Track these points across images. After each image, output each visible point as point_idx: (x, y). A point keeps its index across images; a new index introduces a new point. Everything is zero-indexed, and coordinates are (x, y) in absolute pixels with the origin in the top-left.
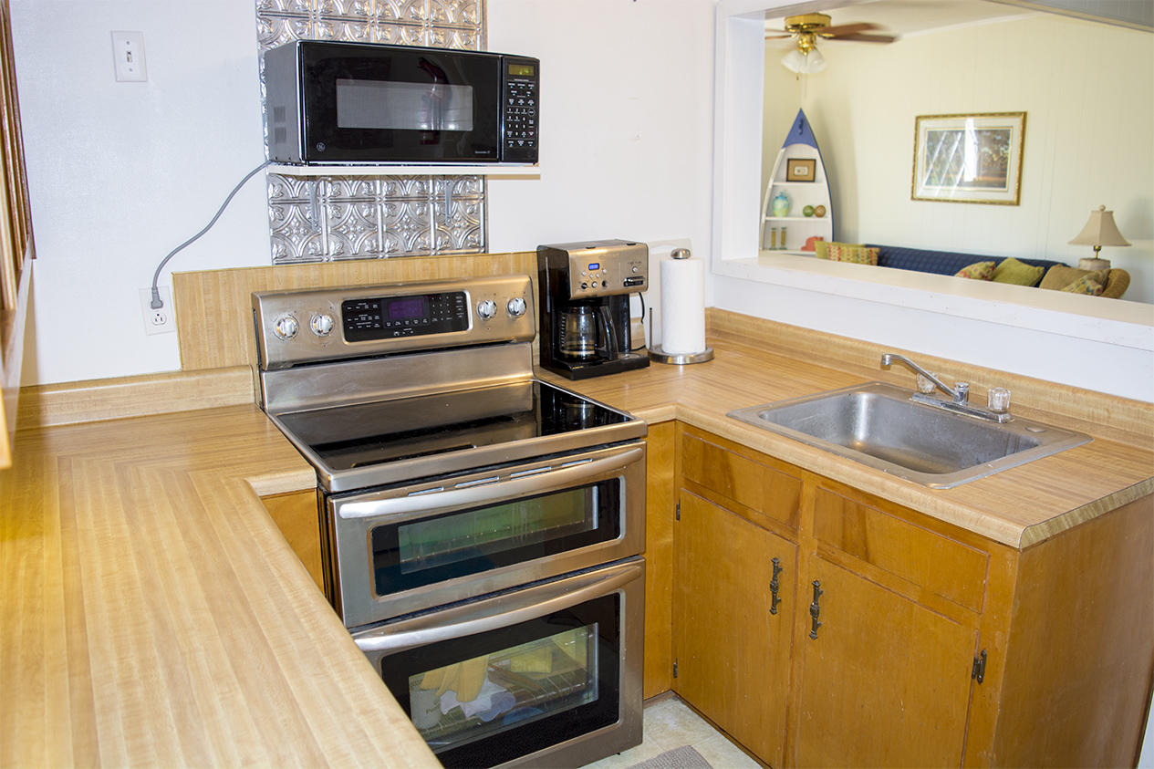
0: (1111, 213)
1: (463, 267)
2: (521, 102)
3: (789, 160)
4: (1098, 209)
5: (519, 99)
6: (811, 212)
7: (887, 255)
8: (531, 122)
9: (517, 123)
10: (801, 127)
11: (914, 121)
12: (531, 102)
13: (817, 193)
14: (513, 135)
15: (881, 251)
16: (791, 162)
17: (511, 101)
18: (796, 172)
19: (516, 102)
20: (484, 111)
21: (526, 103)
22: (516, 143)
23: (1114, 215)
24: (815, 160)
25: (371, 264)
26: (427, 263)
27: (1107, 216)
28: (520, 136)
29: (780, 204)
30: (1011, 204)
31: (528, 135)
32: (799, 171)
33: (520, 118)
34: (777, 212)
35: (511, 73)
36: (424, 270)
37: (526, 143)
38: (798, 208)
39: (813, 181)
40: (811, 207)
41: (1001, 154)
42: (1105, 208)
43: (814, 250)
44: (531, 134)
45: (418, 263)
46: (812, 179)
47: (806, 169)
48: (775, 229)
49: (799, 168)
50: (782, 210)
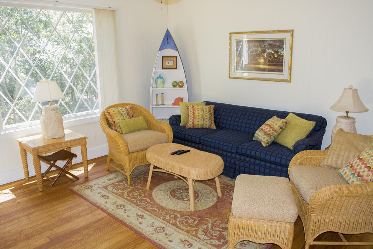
0: (357, 90)
6: (177, 85)
7: (218, 109)
10: (168, 39)
13: (179, 75)
15: (215, 107)
16: (164, 58)
18: (167, 64)
23: (358, 91)
24: (176, 57)
29: (159, 81)
30: (286, 81)
32: (168, 63)
34: (158, 85)
38: (169, 83)
39: (176, 68)
40: (176, 82)
41: (279, 53)
43: (179, 105)
46: (175, 67)
47: (172, 61)
48: (158, 94)
49: (168, 61)
50: (162, 84)
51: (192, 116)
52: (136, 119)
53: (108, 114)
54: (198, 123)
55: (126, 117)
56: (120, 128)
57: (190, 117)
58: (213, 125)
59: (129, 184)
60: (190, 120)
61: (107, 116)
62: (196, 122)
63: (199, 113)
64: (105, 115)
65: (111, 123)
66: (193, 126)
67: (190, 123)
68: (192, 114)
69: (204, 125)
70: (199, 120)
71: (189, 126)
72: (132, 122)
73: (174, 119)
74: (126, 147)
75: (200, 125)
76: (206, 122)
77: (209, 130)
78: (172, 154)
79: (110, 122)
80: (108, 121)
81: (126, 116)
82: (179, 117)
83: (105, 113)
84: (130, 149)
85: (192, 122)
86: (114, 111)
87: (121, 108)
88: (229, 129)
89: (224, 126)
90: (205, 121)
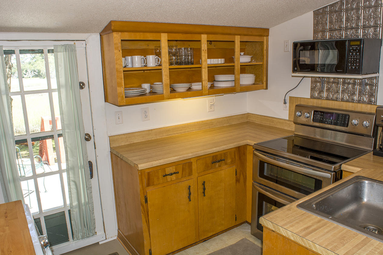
1: (366, 108)
2: (354, 54)
5: (353, 53)
8: (358, 60)
9: (353, 61)
12: (358, 54)
14: (351, 65)
17: (351, 54)
19: (352, 54)
20: (342, 57)
21: (356, 54)
22: (352, 68)
25: (336, 102)
26: (354, 104)
28: (353, 65)
31: (356, 65)
33: (354, 59)
35: (351, 44)
36: (352, 107)
37: (355, 67)
44: (358, 64)
45: (351, 104)
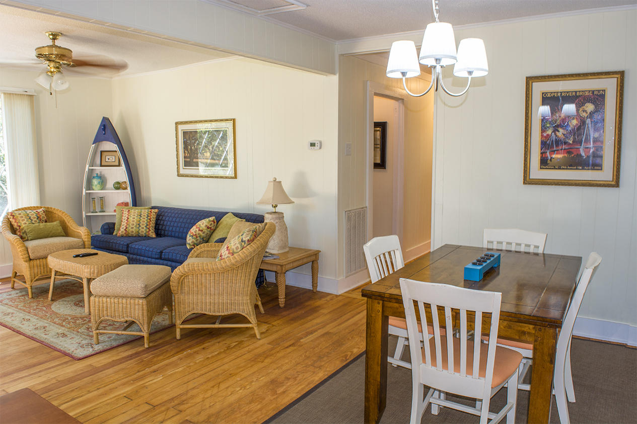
0: (280, 182)
3: (102, 152)
4: (272, 180)
6: (118, 186)
7: (162, 214)
10: (104, 129)
11: (174, 125)
15: (159, 211)
18: (107, 160)
23: (282, 183)
27: (277, 184)
29: (95, 182)
30: (232, 178)
32: (109, 159)
34: (94, 187)
38: (110, 184)
40: (118, 183)
42: (276, 179)
46: (118, 164)
47: (114, 157)
48: (94, 198)
49: (108, 157)
50: (98, 185)
51: (126, 221)
52: (48, 224)
53: (12, 217)
54: (131, 230)
55: (35, 221)
56: (26, 235)
57: (123, 223)
58: (152, 232)
59: (30, 296)
60: (123, 227)
61: (11, 220)
62: (129, 229)
63: (134, 218)
64: (8, 219)
65: (16, 228)
66: (125, 233)
67: (122, 230)
68: (126, 219)
69: (140, 232)
70: (133, 226)
71: (121, 234)
72: (42, 227)
73: (105, 227)
74: (26, 252)
75: (134, 232)
76: (143, 228)
77: (147, 237)
78: (74, 257)
79: (14, 227)
80: (11, 226)
81: (35, 219)
82: (114, 224)
83: (9, 217)
84: (30, 254)
85: (125, 228)
86: (20, 214)
87: (31, 211)
88: (171, 236)
89: (166, 233)
90: (140, 228)
